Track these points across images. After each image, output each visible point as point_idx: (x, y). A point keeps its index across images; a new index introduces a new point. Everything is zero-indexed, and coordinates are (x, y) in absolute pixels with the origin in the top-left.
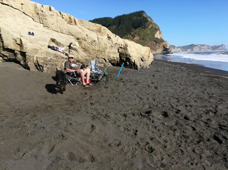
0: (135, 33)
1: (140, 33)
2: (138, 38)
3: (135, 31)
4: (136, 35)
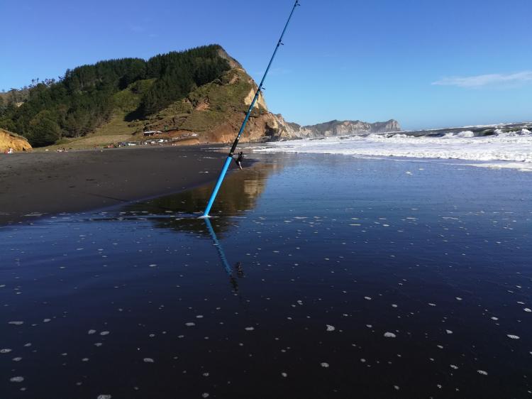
0: (200, 95)
1: (210, 94)
2: (206, 106)
3: (198, 90)
4: (201, 100)
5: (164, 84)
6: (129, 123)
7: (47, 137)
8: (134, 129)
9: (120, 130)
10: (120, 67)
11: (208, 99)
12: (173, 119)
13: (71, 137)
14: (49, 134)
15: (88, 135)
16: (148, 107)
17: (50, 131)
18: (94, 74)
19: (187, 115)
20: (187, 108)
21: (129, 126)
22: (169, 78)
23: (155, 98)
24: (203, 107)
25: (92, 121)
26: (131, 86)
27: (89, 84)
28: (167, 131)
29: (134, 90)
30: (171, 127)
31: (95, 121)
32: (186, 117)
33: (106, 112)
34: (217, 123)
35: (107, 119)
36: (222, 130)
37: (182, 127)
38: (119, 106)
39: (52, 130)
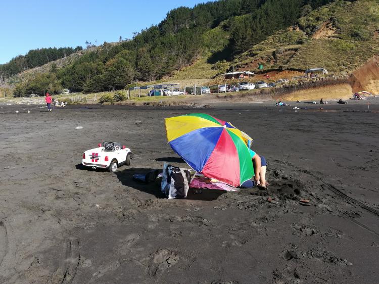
5: (263, 13)
6: (213, 65)
7: (118, 80)
8: (216, 72)
9: (201, 73)
10: (217, 9)
11: (332, 22)
12: (274, 54)
13: (144, 81)
14: (120, 76)
15: (164, 78)
16: (239, 43)
17: (123, 74)
18: (189, 16)
19: (296, 46)
20: (296, 38)
21: (213, 68)
22: (270, 6)
23: (249, 31)
24: (324, 34)
25: (171, 62)
26: (222, 23)
27: (182, 26)
28: (261, 72)
29: (225, 27)
30: (270, 66)
31: (175, 62)
32: (296, 50)
33: (189, 52)
34: (357, 57)
35: (189, 60)
36: (369, 70)
37: (287, 66)
38: (207, 46)
39: (124, 71)
